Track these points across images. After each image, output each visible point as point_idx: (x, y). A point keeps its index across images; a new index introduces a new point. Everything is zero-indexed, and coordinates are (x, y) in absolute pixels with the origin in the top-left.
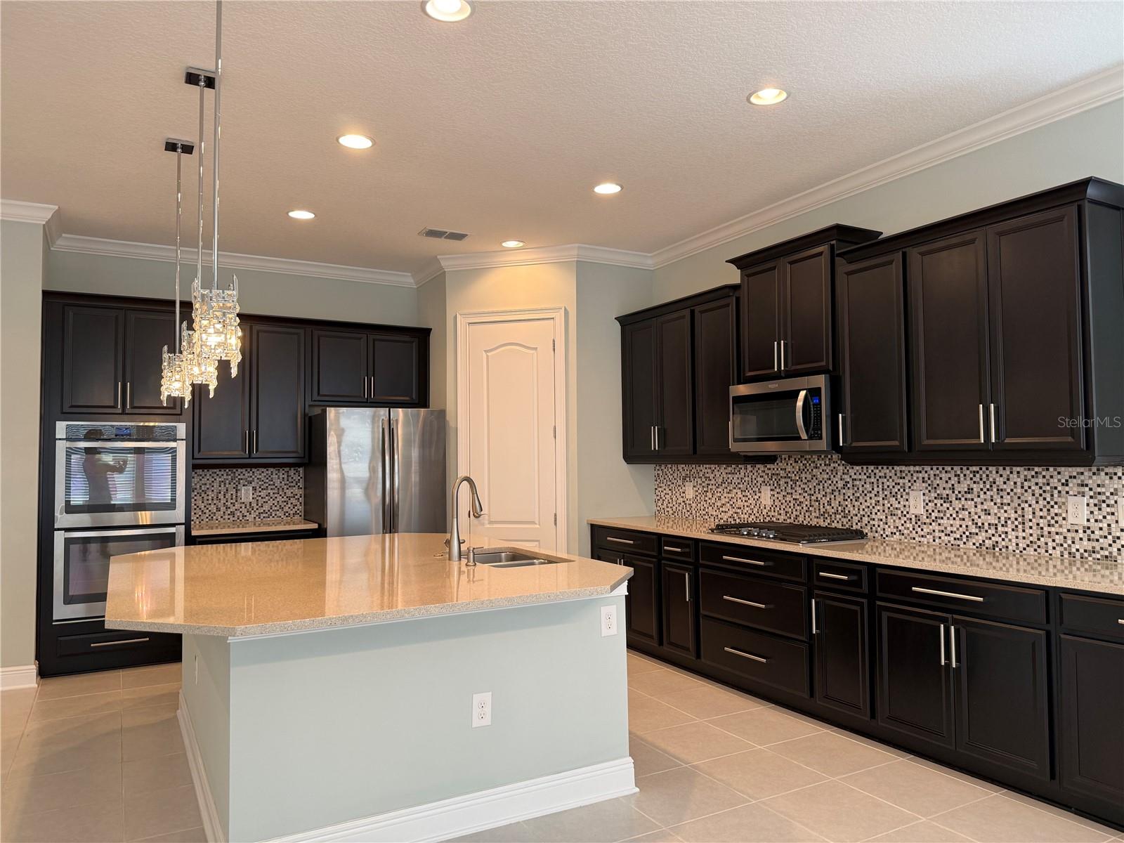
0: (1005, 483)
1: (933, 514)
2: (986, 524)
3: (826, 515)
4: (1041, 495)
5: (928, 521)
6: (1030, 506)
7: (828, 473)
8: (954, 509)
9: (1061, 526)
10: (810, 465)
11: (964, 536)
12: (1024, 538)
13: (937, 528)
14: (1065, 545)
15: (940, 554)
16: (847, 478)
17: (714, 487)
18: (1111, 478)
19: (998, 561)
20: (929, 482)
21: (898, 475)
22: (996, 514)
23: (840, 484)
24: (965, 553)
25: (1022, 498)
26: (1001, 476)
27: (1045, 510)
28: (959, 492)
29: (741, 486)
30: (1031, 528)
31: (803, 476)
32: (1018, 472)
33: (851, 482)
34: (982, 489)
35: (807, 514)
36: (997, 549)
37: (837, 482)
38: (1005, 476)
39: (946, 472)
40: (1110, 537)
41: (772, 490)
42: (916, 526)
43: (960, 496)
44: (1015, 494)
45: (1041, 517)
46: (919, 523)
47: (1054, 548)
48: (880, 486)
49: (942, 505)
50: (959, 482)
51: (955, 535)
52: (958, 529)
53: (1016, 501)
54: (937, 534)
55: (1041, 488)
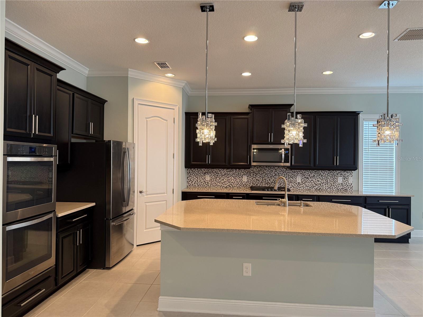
0: (323, 174)
1: (303, 182)
2: (318, 184)
3: (268, 183)
4: (332, 177)
5: (302, 184)
6: (329, 179)
7: (269, 172)
8: (309, 180)
9: (336, 183)
10: (263, 169)
11: (312, 187)
12: (327, 187)
13: (304, 185)
14: (337, 188)
15: (305, 192)
16: (276, 173)
17: (220, 176)
18: (347, 173)
19: (321, 192)
20: (303, 174)
21: (293, 172)
22: (321, 181)
23: (274, 175)
24: (312, 191)
25: (327, 177)
26: (322, 172)
27: (333, 180)
28: (311, 176)
29: (234, 175)
30: (329, 184)
31: (260, 172)
32: (327, 172)
33: (277, 174)
34: (317, 176)
35: (261, 183)
36: (321, 190)
37: (272, 174)
38: (323, 172)
39: (308, 171)
40: (346, 185)
41: (247, 177)
42: (298, 185)
43: (311, 177)
44: (326, 176)
45: (332, 182)
46: (299, 184)
47: (334, 188)
48: (287, 175)
49: (306, 180)
50: (311, 174)
51: (309, 187)
52: (310, 185)
53: (326, 178)
54: (304, 187)
55: (332, 175)
